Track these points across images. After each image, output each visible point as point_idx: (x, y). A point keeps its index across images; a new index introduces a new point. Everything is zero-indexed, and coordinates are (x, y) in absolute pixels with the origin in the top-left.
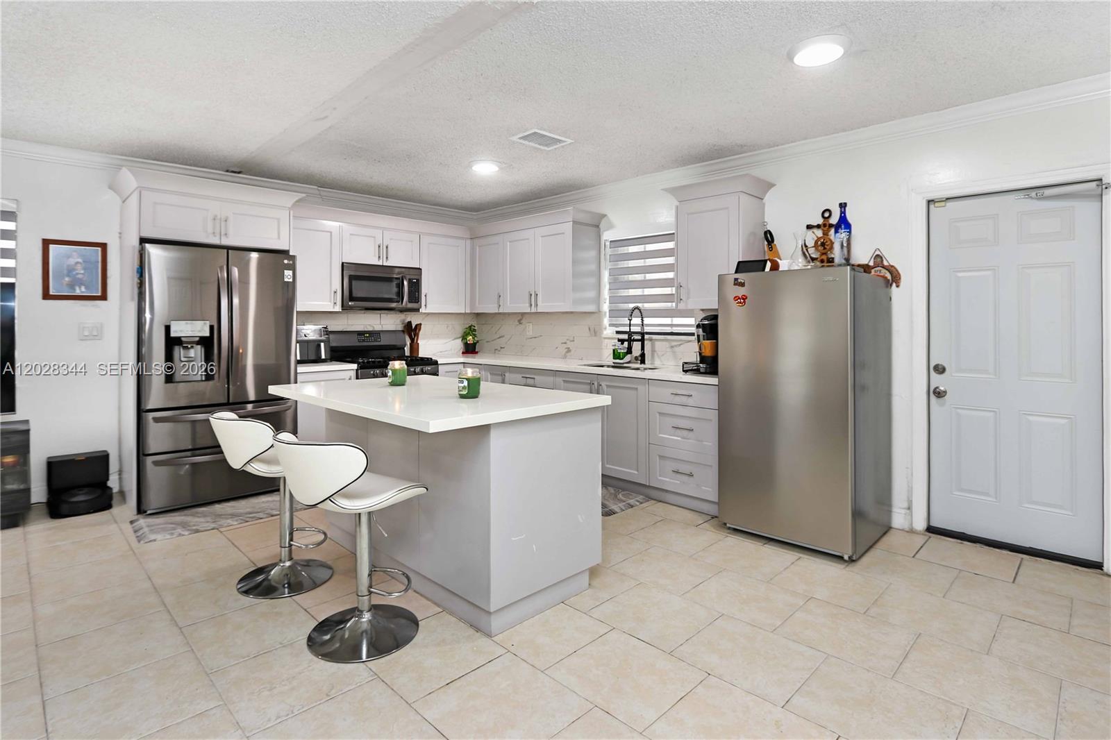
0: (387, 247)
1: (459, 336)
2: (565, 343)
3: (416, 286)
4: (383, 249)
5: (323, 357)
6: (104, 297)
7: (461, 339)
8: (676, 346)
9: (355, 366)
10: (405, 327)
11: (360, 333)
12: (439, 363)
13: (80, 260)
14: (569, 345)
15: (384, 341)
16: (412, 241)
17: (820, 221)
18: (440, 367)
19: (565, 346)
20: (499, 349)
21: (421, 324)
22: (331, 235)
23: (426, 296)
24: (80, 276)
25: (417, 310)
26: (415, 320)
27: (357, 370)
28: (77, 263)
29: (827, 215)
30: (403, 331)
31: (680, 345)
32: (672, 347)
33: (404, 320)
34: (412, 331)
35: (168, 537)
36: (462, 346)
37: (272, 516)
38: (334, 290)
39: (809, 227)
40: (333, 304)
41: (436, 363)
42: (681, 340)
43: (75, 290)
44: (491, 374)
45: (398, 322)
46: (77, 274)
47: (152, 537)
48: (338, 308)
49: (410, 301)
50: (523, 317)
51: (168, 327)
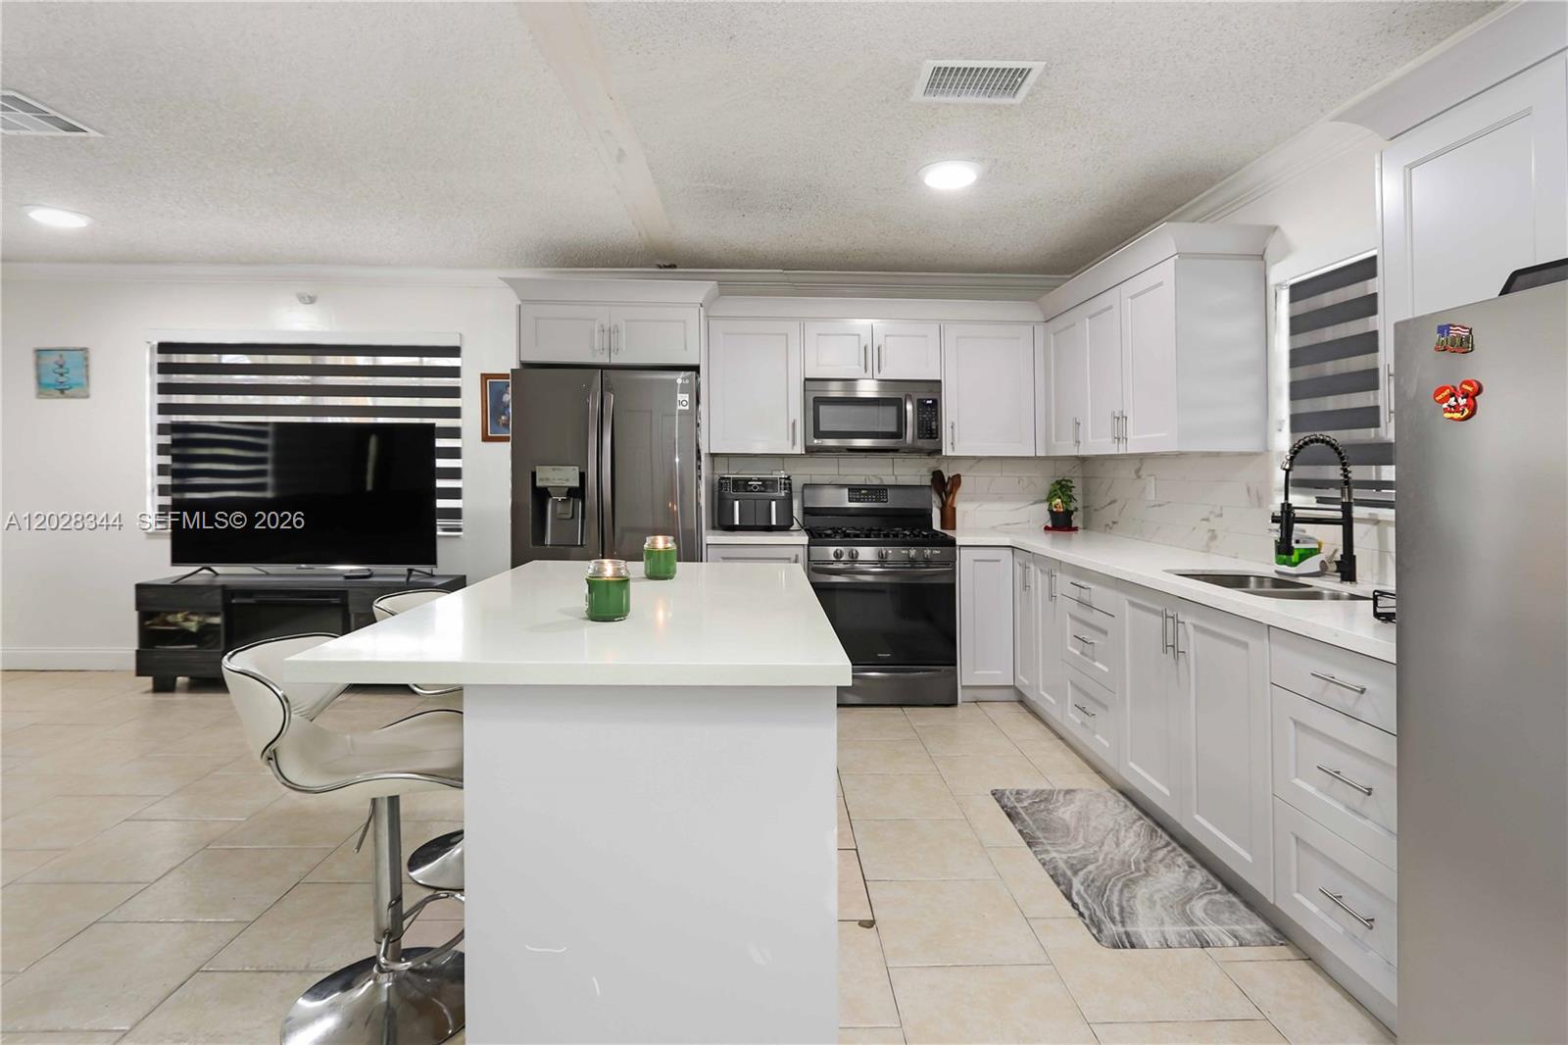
3: (930, 411)
5: (774, 523)
9: (804, 539)
10: (932, 479)
11: (854, 489)
14: (1214, 523)
16: (924, 336)
19: (1209, 525)
21: (958, 477)
23: (952, 427)
25: (938, 451)
26: (947, 468)
30: (927, 487)
33: (928, 469)
34: (944, 486)
36: (1046, 516)
38: (791, 421)
40: (791, 443)
41: (952, 543)
45: (922, 470)
48: (797, 449)
49: (921, 436)
50: (1142, 465)
51: (534, 475)
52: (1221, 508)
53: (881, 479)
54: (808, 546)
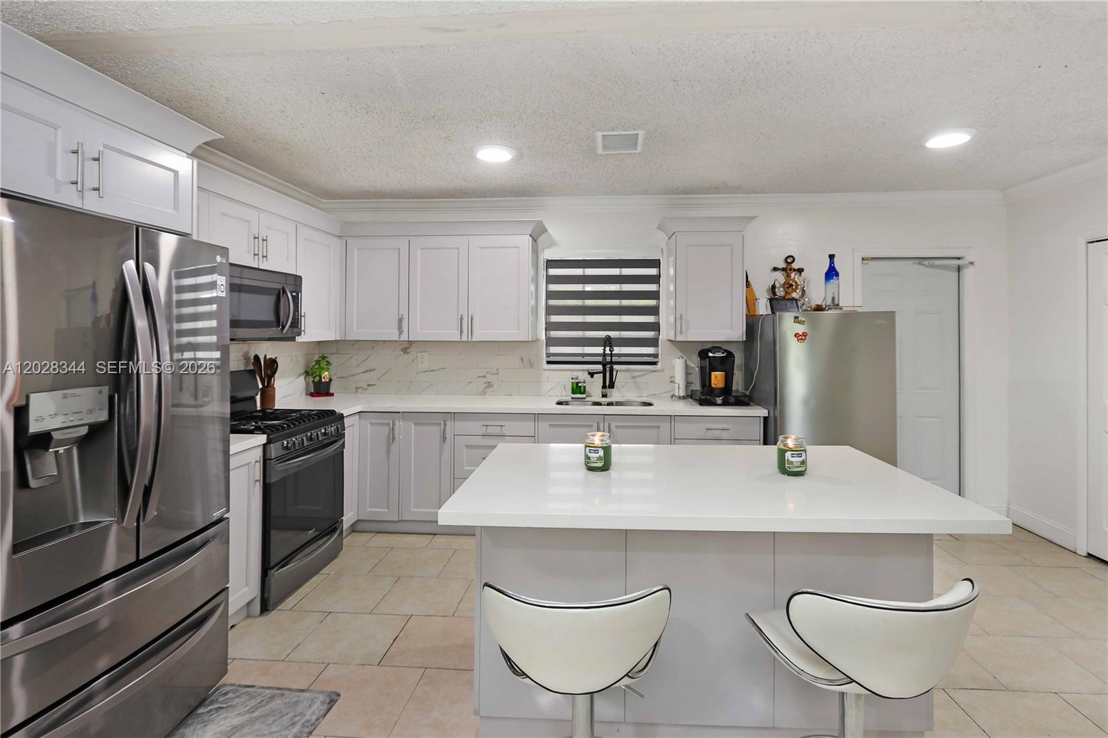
1: (303, 371)
2: (484, 377)
7: (303, 377)
8: (639, 376)
9: (264, 439)
10: (251, 364)
12: (345, 415)
14: (490, 378)
17: (783, 265)
18: (346, 421)
19: (485, 380)
20: (365, 387)
21: (278, 358)
29: (789, 260)
30: (251, 372)
31: (643, 375)
32: (634, 377)
33: (247, 353)
36: (305, 385)
39: (775, 269)
41: (342, 416)
42: (645, 371)
44: (415, 424)
50: (411, 345)
51: (22, 412)
52: (498, 370)
54: (264, 445)
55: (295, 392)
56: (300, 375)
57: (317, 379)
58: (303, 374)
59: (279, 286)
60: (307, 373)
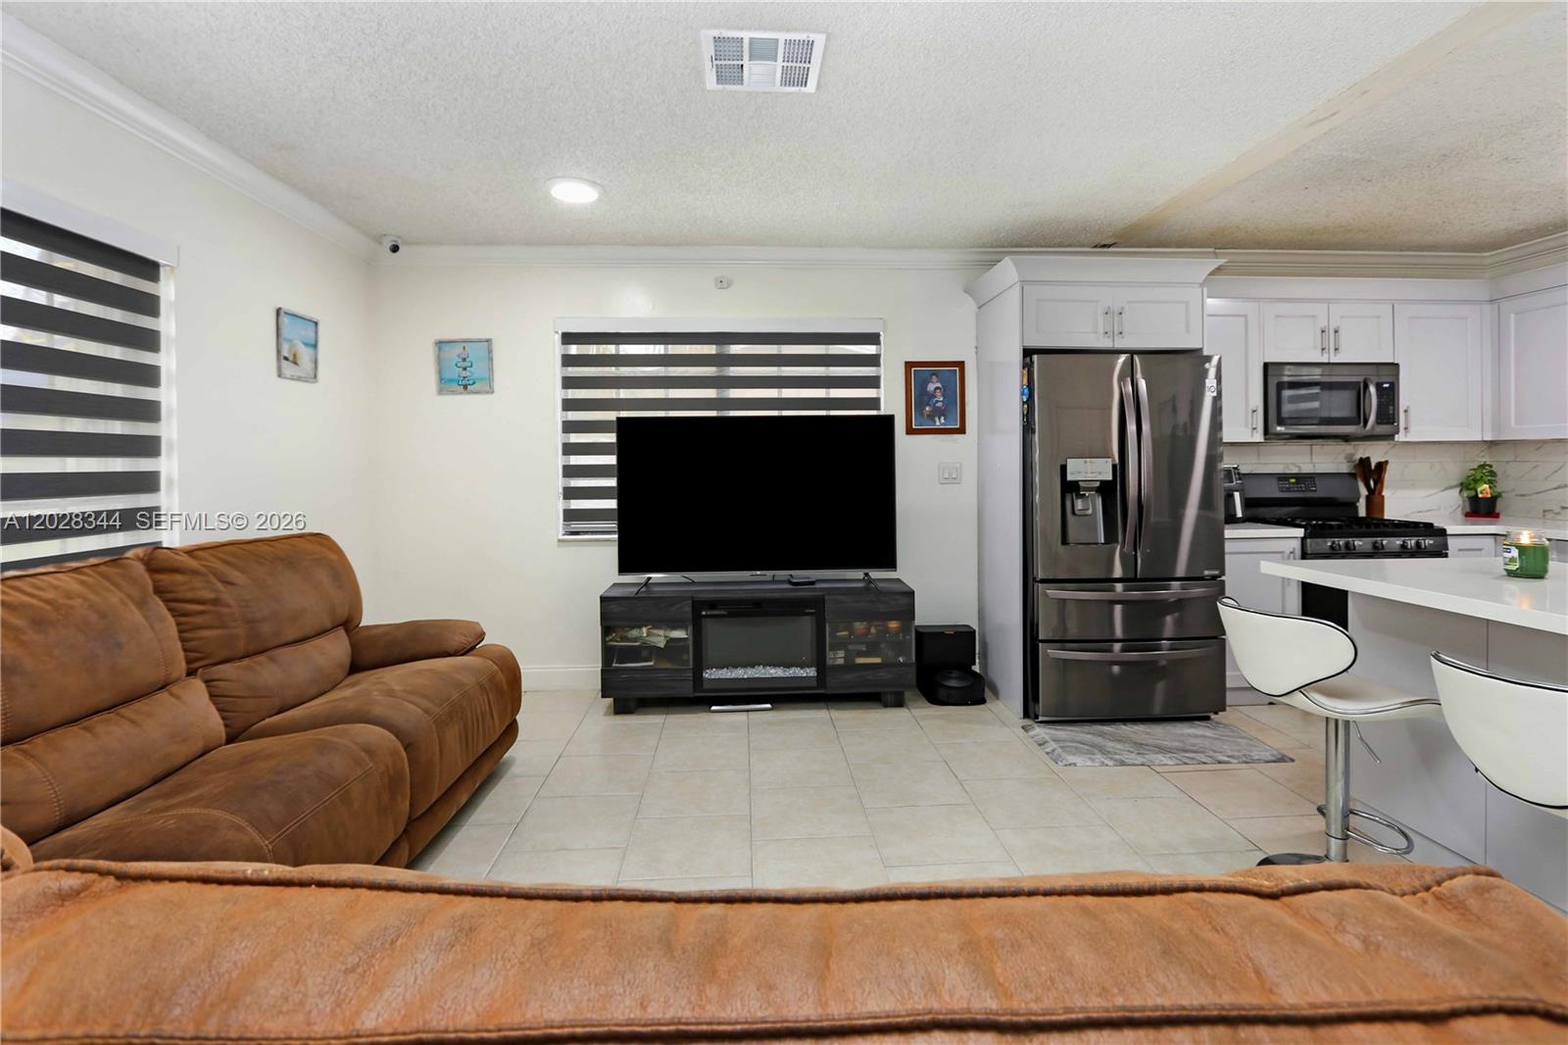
0: (1336, 332)
1: (1454, 483)
3: (1389, 396)
4: (1330, 335)
5: (1239, 514)
6: (962, 430)
7: (1458, 489)
9: (1300, 532)
10: (1355, 467)
11: (1283, 477)
12: (1448, 532)
13: (939, 385)
15: (1321, 491)
16: (1379, 317)
18: (1450, 541)
21: (1386, 462)
22: (1246, 322)
23: (1406, 411)
24: (939, 404)
25: (1390, 437)
26: (1375, 453)
27: (1303, 540)
28: (937, 388)
30: (1352, 475)
33: (1352, 455)
34: (1372, 474)
35: (1089, 763)
36: (1461, 502)
37: (1220, 763)
38: (1252, 406)
40: (1250, 430)
41: (1442, 532)
43: (935, 422)
45: (1341, 458)
46: (937, 402)
47: (1071, 759)
48: (1259, 437)
49: (1380, 420)
51: (1064, 469)
53: (1299, 467)
54: (1302, 538)
55: (1439, 509)
56: (1451, 487)
57: (1473, 493)
58: (1456, 487)
59: (1360, 379)
60: (1464, 486)
